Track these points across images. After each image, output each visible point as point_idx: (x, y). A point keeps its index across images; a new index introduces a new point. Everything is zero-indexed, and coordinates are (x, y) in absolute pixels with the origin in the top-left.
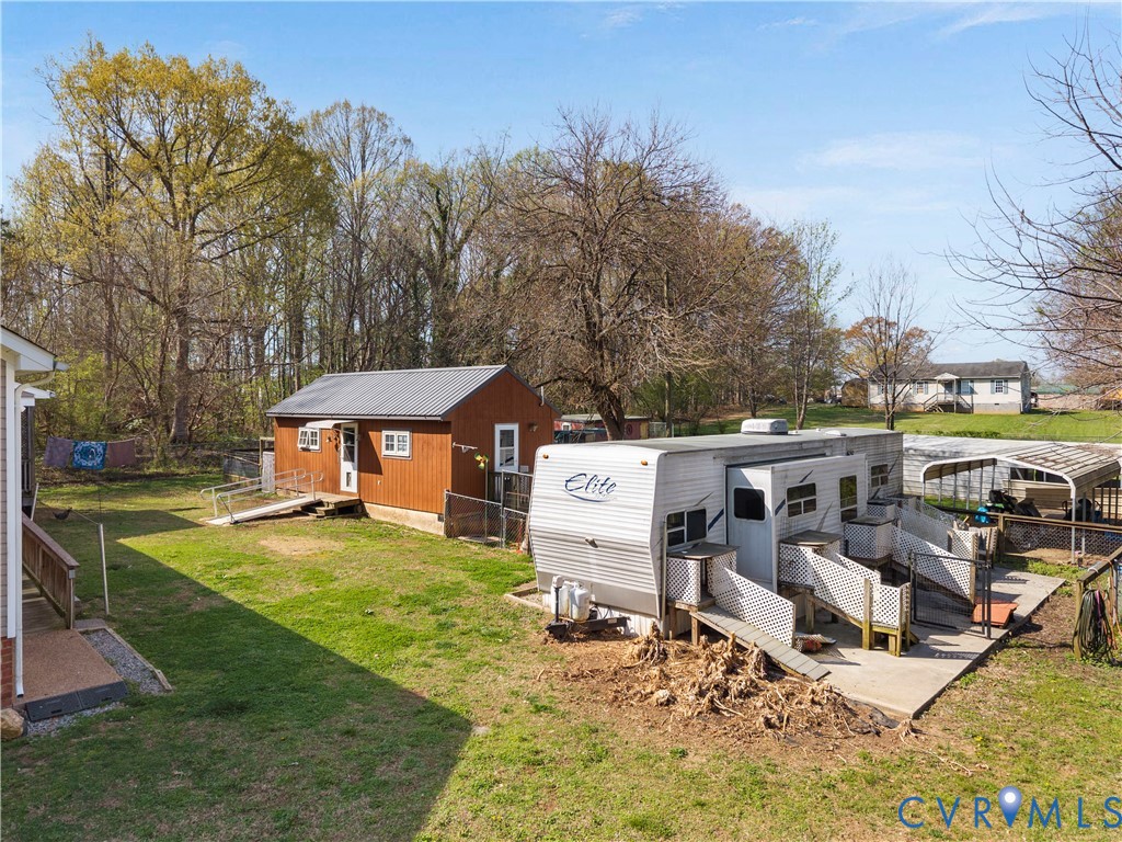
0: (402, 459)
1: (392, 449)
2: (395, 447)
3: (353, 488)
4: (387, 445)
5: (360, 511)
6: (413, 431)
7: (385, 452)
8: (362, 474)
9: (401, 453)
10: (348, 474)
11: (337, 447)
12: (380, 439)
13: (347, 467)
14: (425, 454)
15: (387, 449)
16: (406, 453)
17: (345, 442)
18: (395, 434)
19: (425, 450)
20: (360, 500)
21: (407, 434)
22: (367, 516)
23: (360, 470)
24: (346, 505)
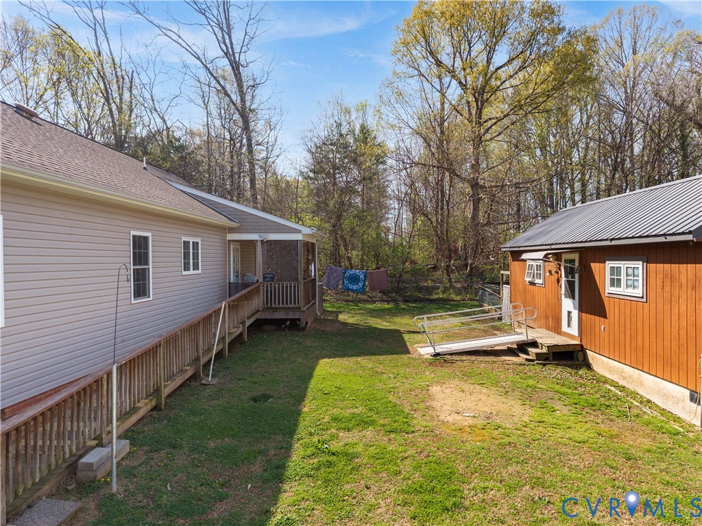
0: (632, 300)
1: (619, 285)
2: (623, 283)
3: (574, 330)
4: (612, 281)
5: (581, 359)
6: (648, 261)
7: (609, 289)
8: (584, 315)
9: (630, 291)
10: (569, 313)
11: (558, 281)
12: (604, 271)
13: (568, 305)
14: (667, 295)
15: (612, 284)
16: (638, 292)
17: (566, 276)
18: (623, 265)
19: (667, 288)
20: (582, 346)
21: (639, 265)
22: (589, 367)
23: (581, 309)
24: (563, 350)
